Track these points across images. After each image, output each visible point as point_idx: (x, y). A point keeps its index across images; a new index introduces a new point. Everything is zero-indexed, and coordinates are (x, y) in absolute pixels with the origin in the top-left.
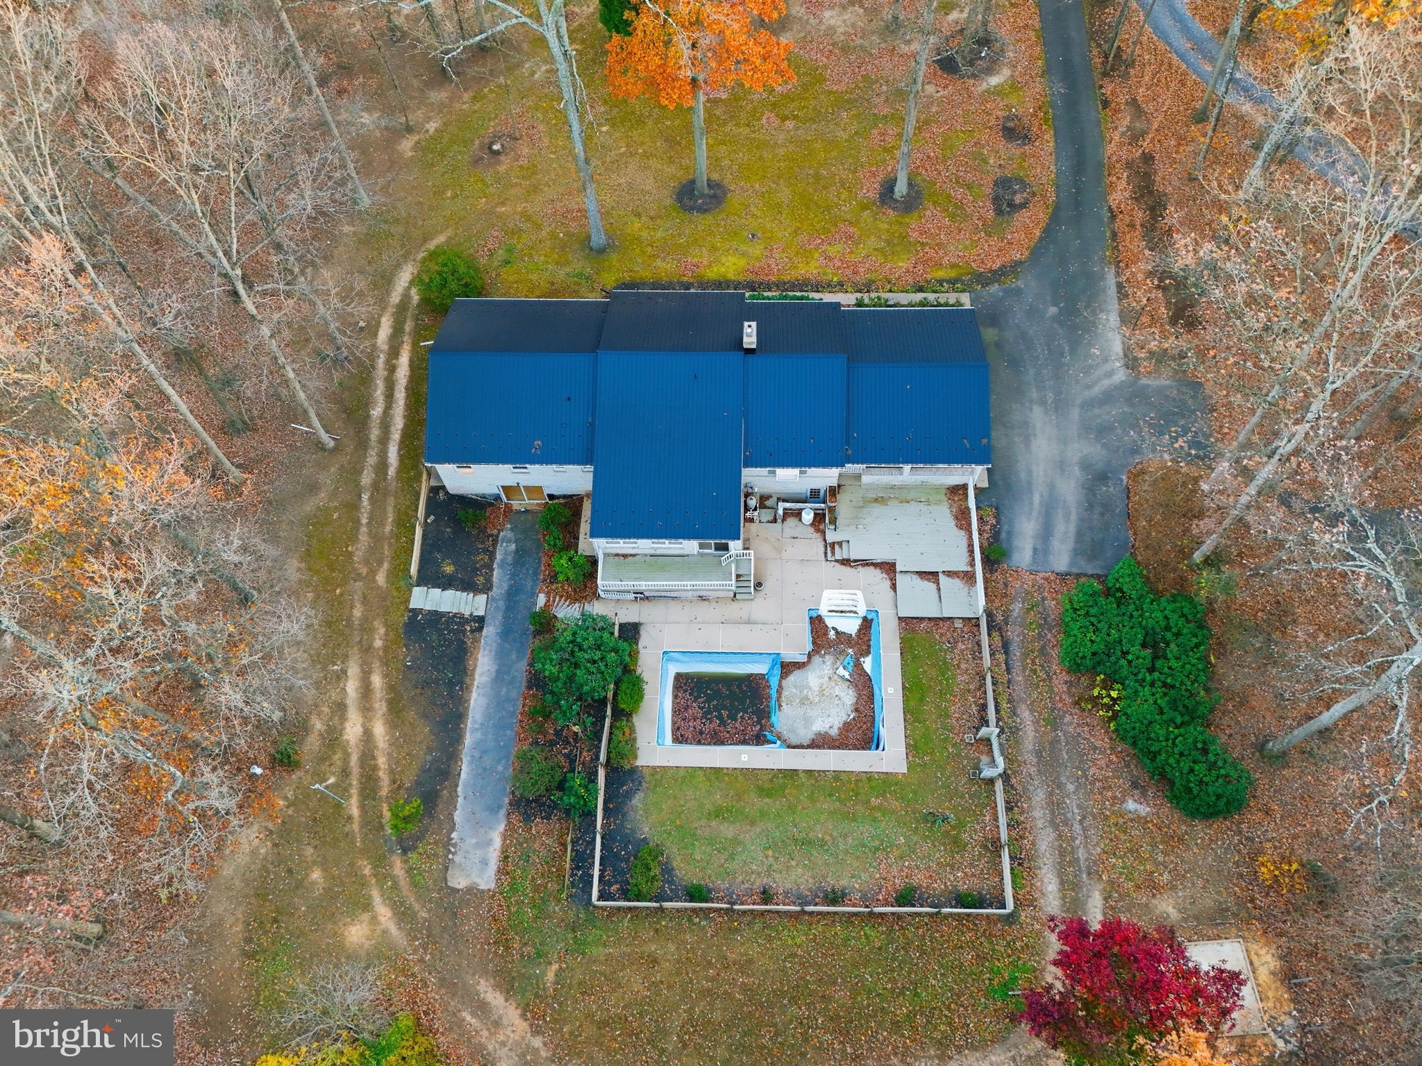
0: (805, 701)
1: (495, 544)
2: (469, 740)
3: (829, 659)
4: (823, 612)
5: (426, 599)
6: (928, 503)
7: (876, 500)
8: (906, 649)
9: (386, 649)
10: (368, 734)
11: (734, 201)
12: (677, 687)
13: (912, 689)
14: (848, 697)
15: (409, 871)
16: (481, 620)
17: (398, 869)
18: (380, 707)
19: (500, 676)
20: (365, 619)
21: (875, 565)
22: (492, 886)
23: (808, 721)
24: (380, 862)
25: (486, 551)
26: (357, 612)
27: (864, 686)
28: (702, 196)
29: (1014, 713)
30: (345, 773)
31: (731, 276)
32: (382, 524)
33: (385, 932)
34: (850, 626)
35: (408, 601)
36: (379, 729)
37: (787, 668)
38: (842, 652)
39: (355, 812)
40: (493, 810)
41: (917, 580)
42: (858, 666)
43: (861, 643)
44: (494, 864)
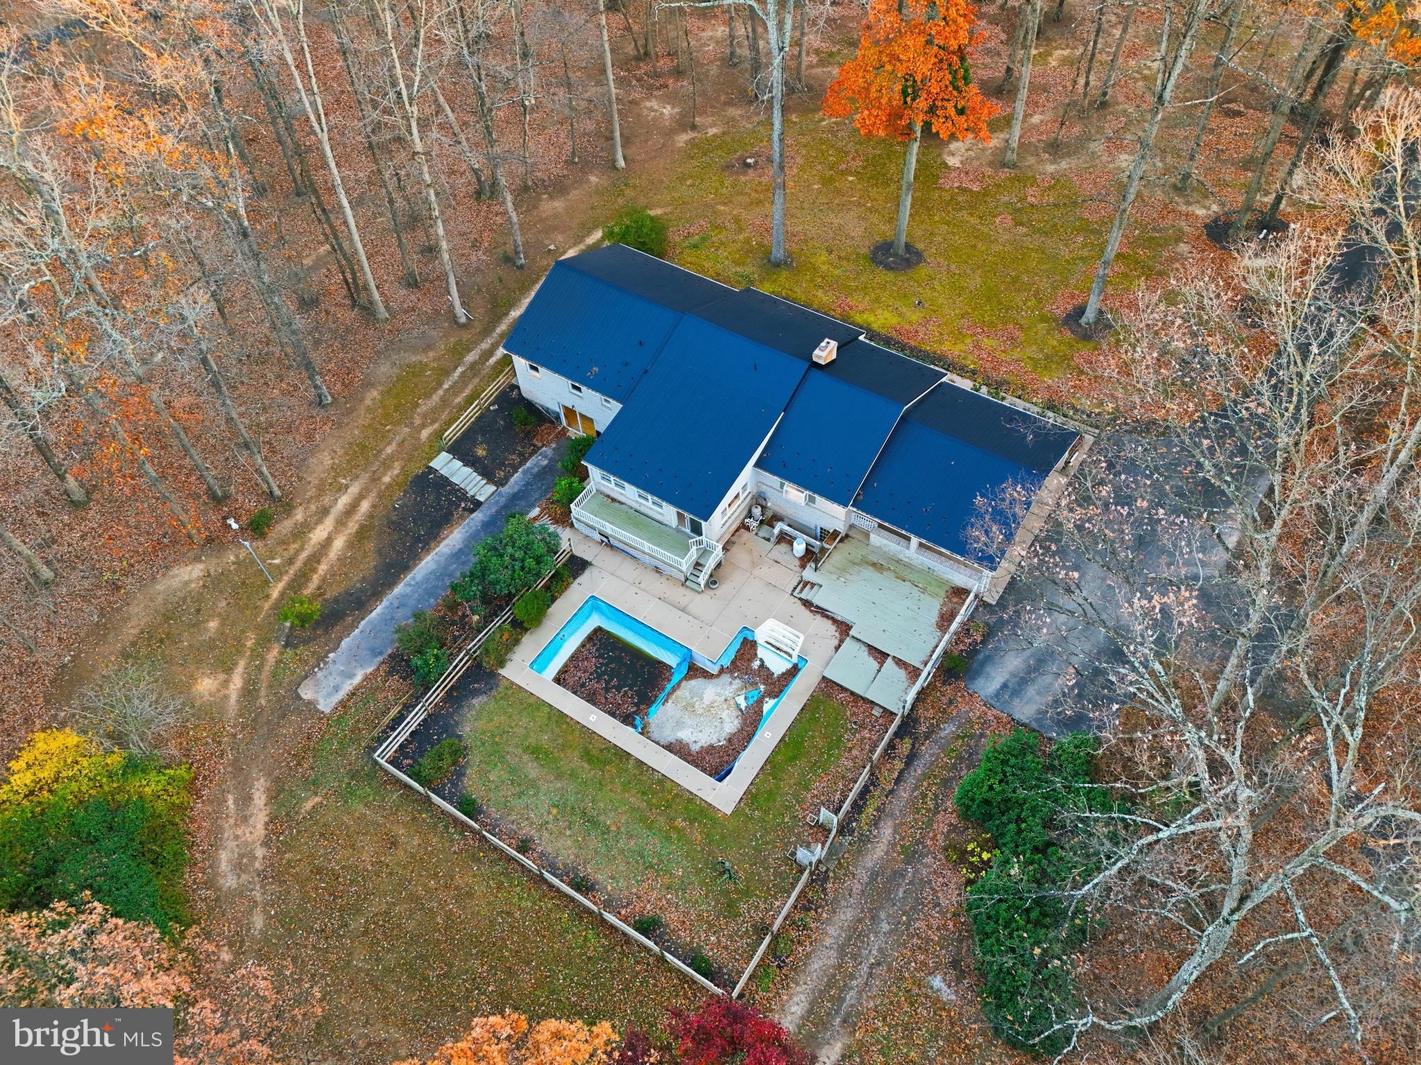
0: (689, 708)
1: (531, 455)
2: (399, 589)
3: (738, 683)
4: (760, 636)
5: (447, 465)
6: (924, 591)
7: (874, 565)
8: (810, 708)
9: (389, 486)
10: (328, 541)
11: (923, 271)
12: (590, 638)
13: (790, 745)
14: (731, 724)
15: (278, 662)
16: (478, 504)
17: (273, 655)
18: (352, 526)
19: (457, 555)
20: (391, 458)
21: (834, 621)
22: (327, 710)
23: (679, 724)
24: (264, 642)
25: (521, 455)
26: (389, 450)
27: (752, 720)
28: (896, 255)
29: (876, 823)
30: (291, 561)
31: (875, 326)
32: (456, 395)
33: (226, 697)
34: (778, 666)
35: (431, 459)
36: (339, 543)
37: (694, 671)
38: (754, 684)
39: (275, 594)
40: (375, 652)
41: (863, 653)
42: (760, 702)
43: (777, 685)
44: (341, 695)
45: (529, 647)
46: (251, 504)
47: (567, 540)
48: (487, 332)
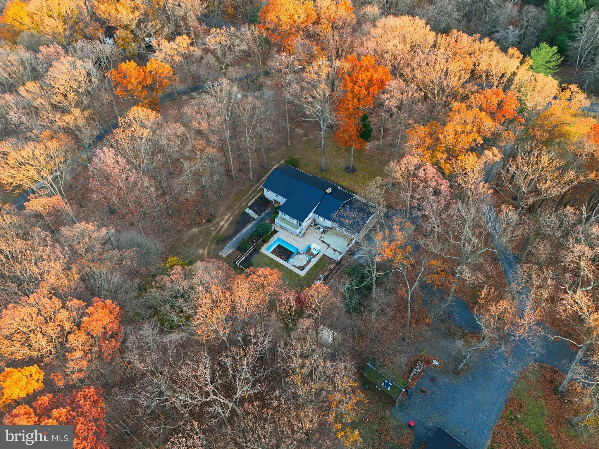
0: (297, 259)
1: (266, 209)
2: (238, 235)
3: (307, 255)
4: (312, 247)
5: (248, 211)
6: (345, 239)
7: (336, 234)
8: (320, 259)
9: (236, 215)
10: (224, 225)
11: (356, 173)
12: (277, 246)
13: (316, 266)
15: (214, 248)
16: (255, 219)
17: (213, 246)
18: (229, 222)
19: (250, 229)
20: (236, 209)
21: (327, 244)
22: (225, 257)
23: (295, 262)
24: (211, 244)
25: (264, 209)
26: (236, 207)
27: (309, 262)
28: (350, 170)
29: (330, 279)
30: (216, 228)
32: (250, 196)
34: (315, 252)
35: (245, 209)
36: (226, 226)
37: (298, 253)
38: (310, 256)
39: (213, 235)
40: (233, 247)
41: (332, 250)
42: (311, 259)
43: (314, 256)
44: (227, 254)
45: (265, 246)
46: (208, 217)
47: (274, 227)
48: (257, 183)
